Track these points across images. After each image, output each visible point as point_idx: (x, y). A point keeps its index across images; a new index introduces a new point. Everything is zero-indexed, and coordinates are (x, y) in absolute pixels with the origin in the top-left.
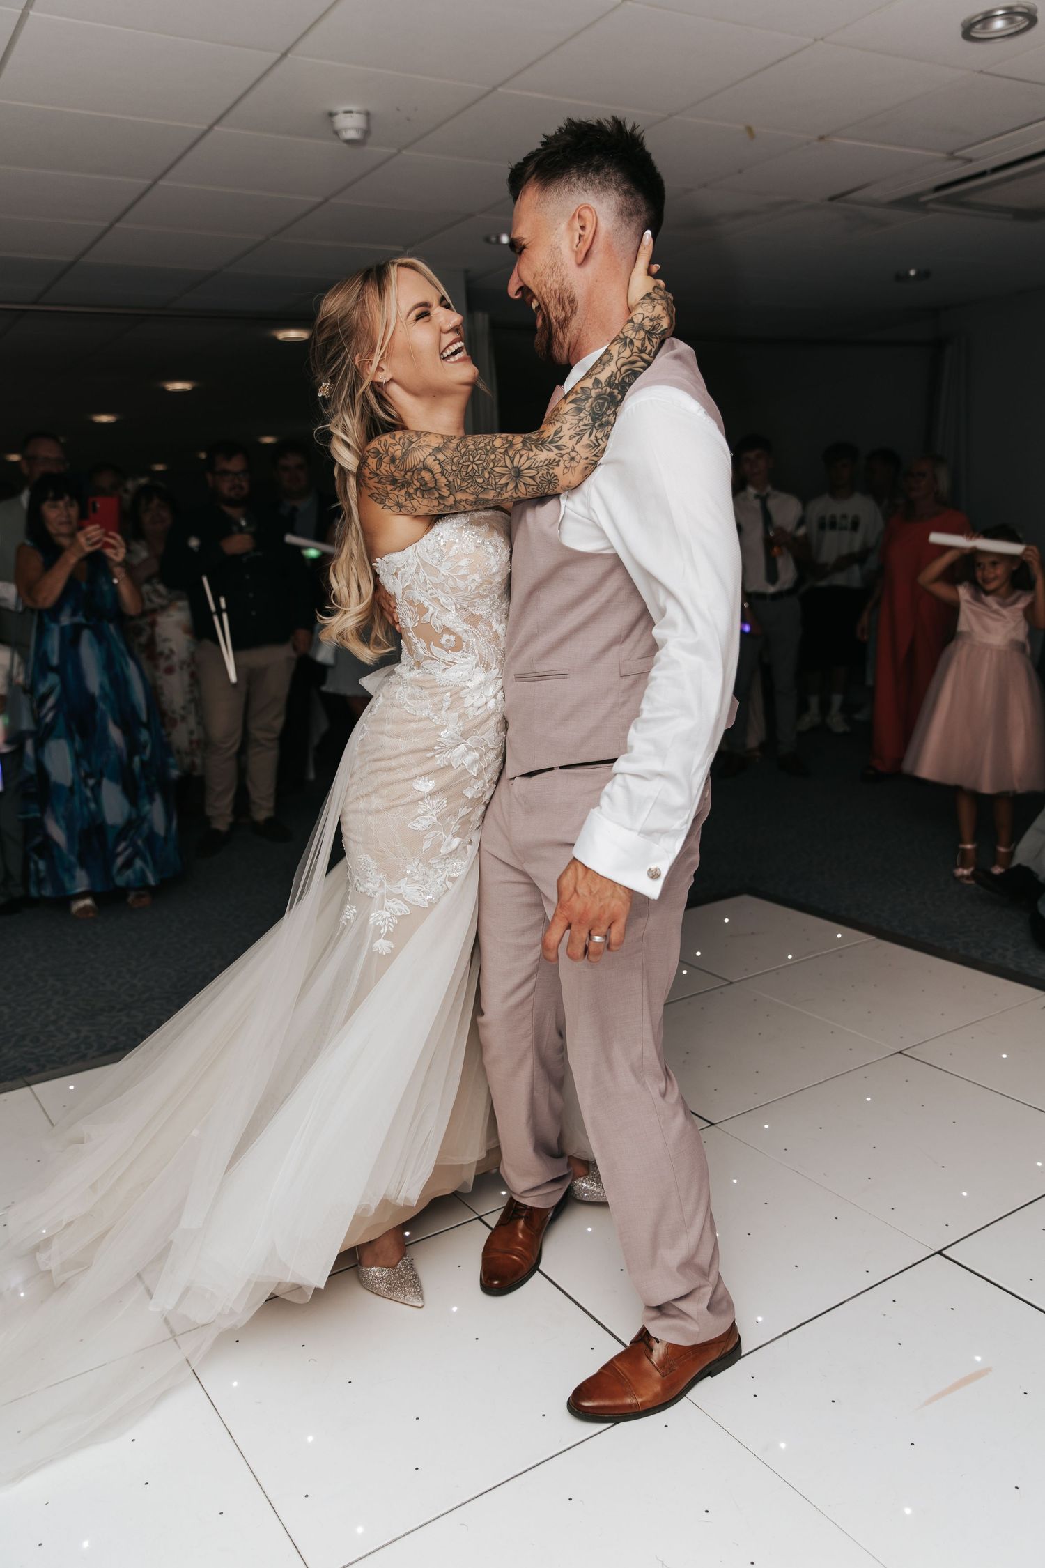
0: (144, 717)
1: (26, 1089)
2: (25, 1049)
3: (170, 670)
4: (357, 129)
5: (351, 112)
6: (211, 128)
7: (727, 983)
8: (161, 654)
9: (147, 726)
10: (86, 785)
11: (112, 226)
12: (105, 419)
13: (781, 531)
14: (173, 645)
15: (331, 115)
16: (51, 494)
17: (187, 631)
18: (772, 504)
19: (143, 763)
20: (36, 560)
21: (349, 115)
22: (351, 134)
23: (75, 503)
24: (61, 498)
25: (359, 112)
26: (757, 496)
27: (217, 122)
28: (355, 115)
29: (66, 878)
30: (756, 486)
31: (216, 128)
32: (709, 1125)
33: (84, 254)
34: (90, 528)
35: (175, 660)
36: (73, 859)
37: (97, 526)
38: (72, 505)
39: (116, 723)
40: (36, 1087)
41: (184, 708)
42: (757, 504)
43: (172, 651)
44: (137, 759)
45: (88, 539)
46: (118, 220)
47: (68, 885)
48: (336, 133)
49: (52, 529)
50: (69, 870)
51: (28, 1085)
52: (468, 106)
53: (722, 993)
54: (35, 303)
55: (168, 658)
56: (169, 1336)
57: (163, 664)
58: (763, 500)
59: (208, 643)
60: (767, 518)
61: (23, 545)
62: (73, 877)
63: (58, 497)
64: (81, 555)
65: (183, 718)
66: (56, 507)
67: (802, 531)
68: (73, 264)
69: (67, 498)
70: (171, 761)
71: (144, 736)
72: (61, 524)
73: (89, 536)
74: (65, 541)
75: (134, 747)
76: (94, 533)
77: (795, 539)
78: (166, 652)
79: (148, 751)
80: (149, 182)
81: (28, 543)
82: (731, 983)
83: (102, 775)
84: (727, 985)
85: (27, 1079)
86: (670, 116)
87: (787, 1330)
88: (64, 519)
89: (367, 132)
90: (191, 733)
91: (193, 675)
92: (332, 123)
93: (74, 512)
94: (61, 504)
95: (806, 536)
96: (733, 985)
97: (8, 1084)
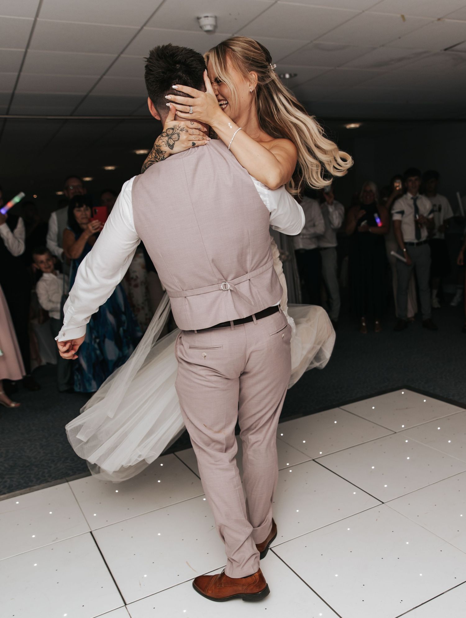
0: (123, 309)
1: (66, 484)
2: (67, 464)
3: (136, 286)
4: (211, 25)
5: (207, 17)
6: (142, 28)
7: (394, 433)
8: (132, 278)
9: (125, 313)
10: (95, 342)
11: (102, 77)
12: (110, 168)
13: (421, 216)
14: (137, 274)
15: (198, 18)
16: (77, 205)
17: (143, 268)
18: (419, 203)
19: (124, 330)
20: (72, 236)
21: (206, 18)
22: (208, 28)
23: (88, 208)
24: (82, 206)
25: (211, 17)
26: (412, 198)
27: (145, 25)
28: (209, 18)
29: (87, 385)
30: (411, 193)
31: (145, 28)
32: (382, 503)
33: (90, 91)
34: (94, 222)
35: (139, 281)
36: (91, 376)
37: (97, 221)
38: (87, 210)
39: (110, 312)
40: (70, 483)
41: (143, 303)
42: (411, 202)
43: (137, 277)
44: (121, 329)
45: (93, 227)
46: (104, 74)
47: (88, 387)
48: (201, 27)
49: (79, 221)
50: (89, 381)
51: (67, 481)
52: (264, 11)
53: (391, 438)
54: (71, 115)
55: (135, 280)
56: (124, 605)
57: (133, 283)
58: (415, 200)
59: (152, 273)
60: (417, 210)
61: (66, 229)
62: (90, 384)
63: (81, 206)
64: (90, 234)
65: (143, 308)
66: (79, 211)
67: (431, 216)
68: (86, 97)
69: (85, 206)
70: (138, 328)
71: (124, 318)
72: (83, 218)
73: (94, 225)
74: (84, 226)
75: (119, 323)
76: (96, 224)
77: (428, 220)
78: (135, 277)
79: (126, 325)
80: (116, 55)
81: (68, 228)
82: (396, 433)
83: (105, 337)
84: (394, 434)
85: (67, 478)
86: (363, 11)
87: (415, 607)
88: (84, 216)
89: (215, 27)
90: (146, 315)
91: (147, 288)
92: (199, 23)
93: (88, 213)
94: (82, 209)
95: (433, 218)
96: (396, 434)
97: (59, 481)
